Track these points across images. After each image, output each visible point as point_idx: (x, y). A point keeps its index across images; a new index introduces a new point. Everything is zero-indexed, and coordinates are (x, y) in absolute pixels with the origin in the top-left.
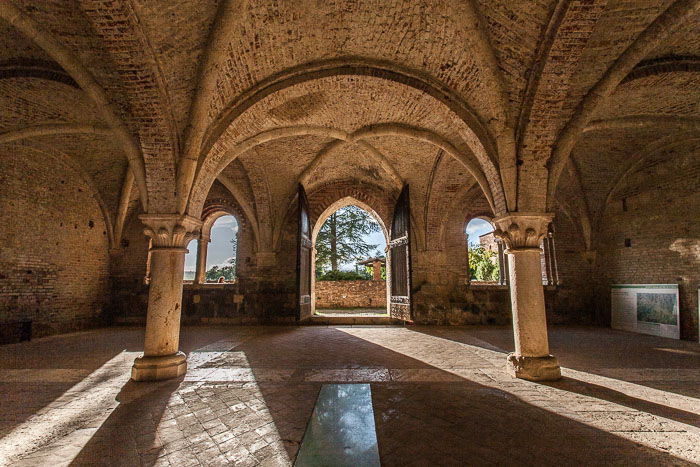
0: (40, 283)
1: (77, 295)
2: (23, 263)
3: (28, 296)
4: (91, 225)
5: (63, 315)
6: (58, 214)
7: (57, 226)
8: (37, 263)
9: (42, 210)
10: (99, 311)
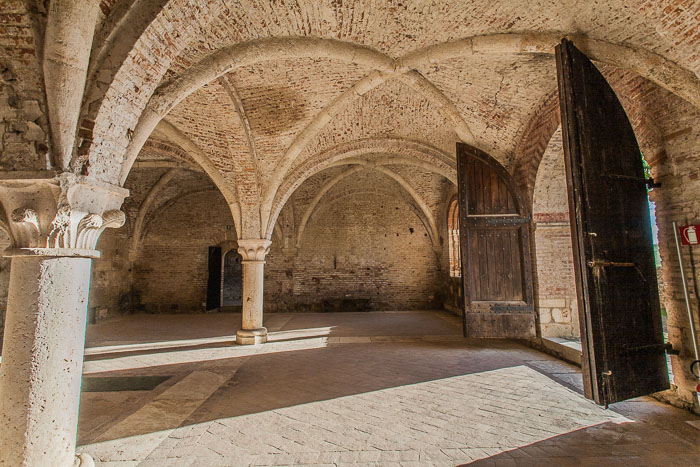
0: (377, 275)
1: (408, 284)
2: (363, 263)
3: (370, 284)
4: (412, 231)
5: (398, 297)
6: (382, 229)
7: (383, 236)
8: (373, 263)
9: (370, 229)
10: (431, 297)
